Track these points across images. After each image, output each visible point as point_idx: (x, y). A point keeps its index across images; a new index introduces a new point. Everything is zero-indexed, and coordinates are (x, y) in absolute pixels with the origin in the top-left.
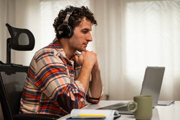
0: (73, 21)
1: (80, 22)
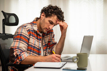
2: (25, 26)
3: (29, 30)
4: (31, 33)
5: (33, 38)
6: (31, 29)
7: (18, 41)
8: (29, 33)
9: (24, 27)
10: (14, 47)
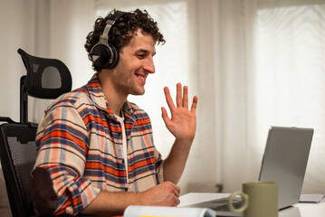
0: (117, 36)
1: (131, 37)
2: (73, 102)
3: (85, 111)
4: (93, 118)
7: (59, 145)
9: (70, 104)
10: (49, 165)
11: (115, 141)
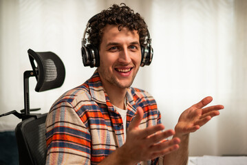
2: (71, 100)
3: (83, 108)
5: (100, 126)
6: (90, 103)
7: (58, 150)
8: (85, 118)
11: (117, 132)
